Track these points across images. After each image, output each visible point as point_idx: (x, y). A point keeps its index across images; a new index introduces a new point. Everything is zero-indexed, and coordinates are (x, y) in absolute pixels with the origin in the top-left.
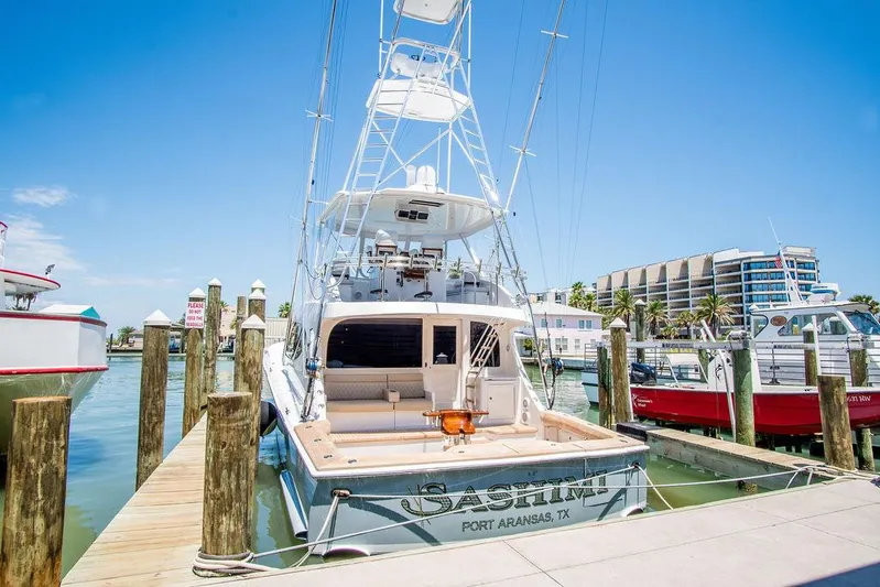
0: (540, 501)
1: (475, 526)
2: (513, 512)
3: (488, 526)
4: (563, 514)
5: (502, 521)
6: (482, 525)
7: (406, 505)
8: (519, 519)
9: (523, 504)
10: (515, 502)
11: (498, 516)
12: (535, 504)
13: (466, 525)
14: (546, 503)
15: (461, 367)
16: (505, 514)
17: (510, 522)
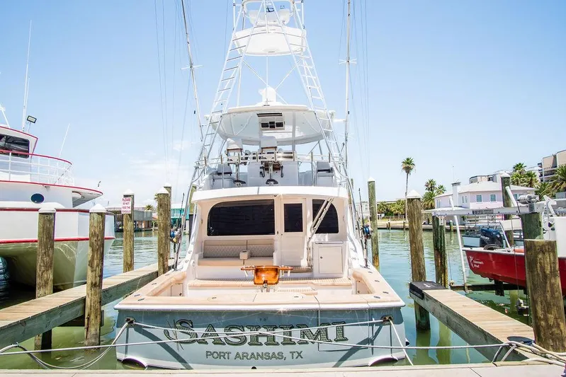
0: (272, 341)
1: (215, 355)
2: (246, 348)
3: (226, 356)
4: (296, 355)
5: (238, 354)
6: (221, 355)
7: (167, 333)
8: (253, 354)
9: (255, 341)
10: (249, 340)
11: (234, 350)
12: (267, 344)
13: (208, 354)
14: (278, 344)
15: (306, 234)
16: (240, 349)
17: (245, 356)
